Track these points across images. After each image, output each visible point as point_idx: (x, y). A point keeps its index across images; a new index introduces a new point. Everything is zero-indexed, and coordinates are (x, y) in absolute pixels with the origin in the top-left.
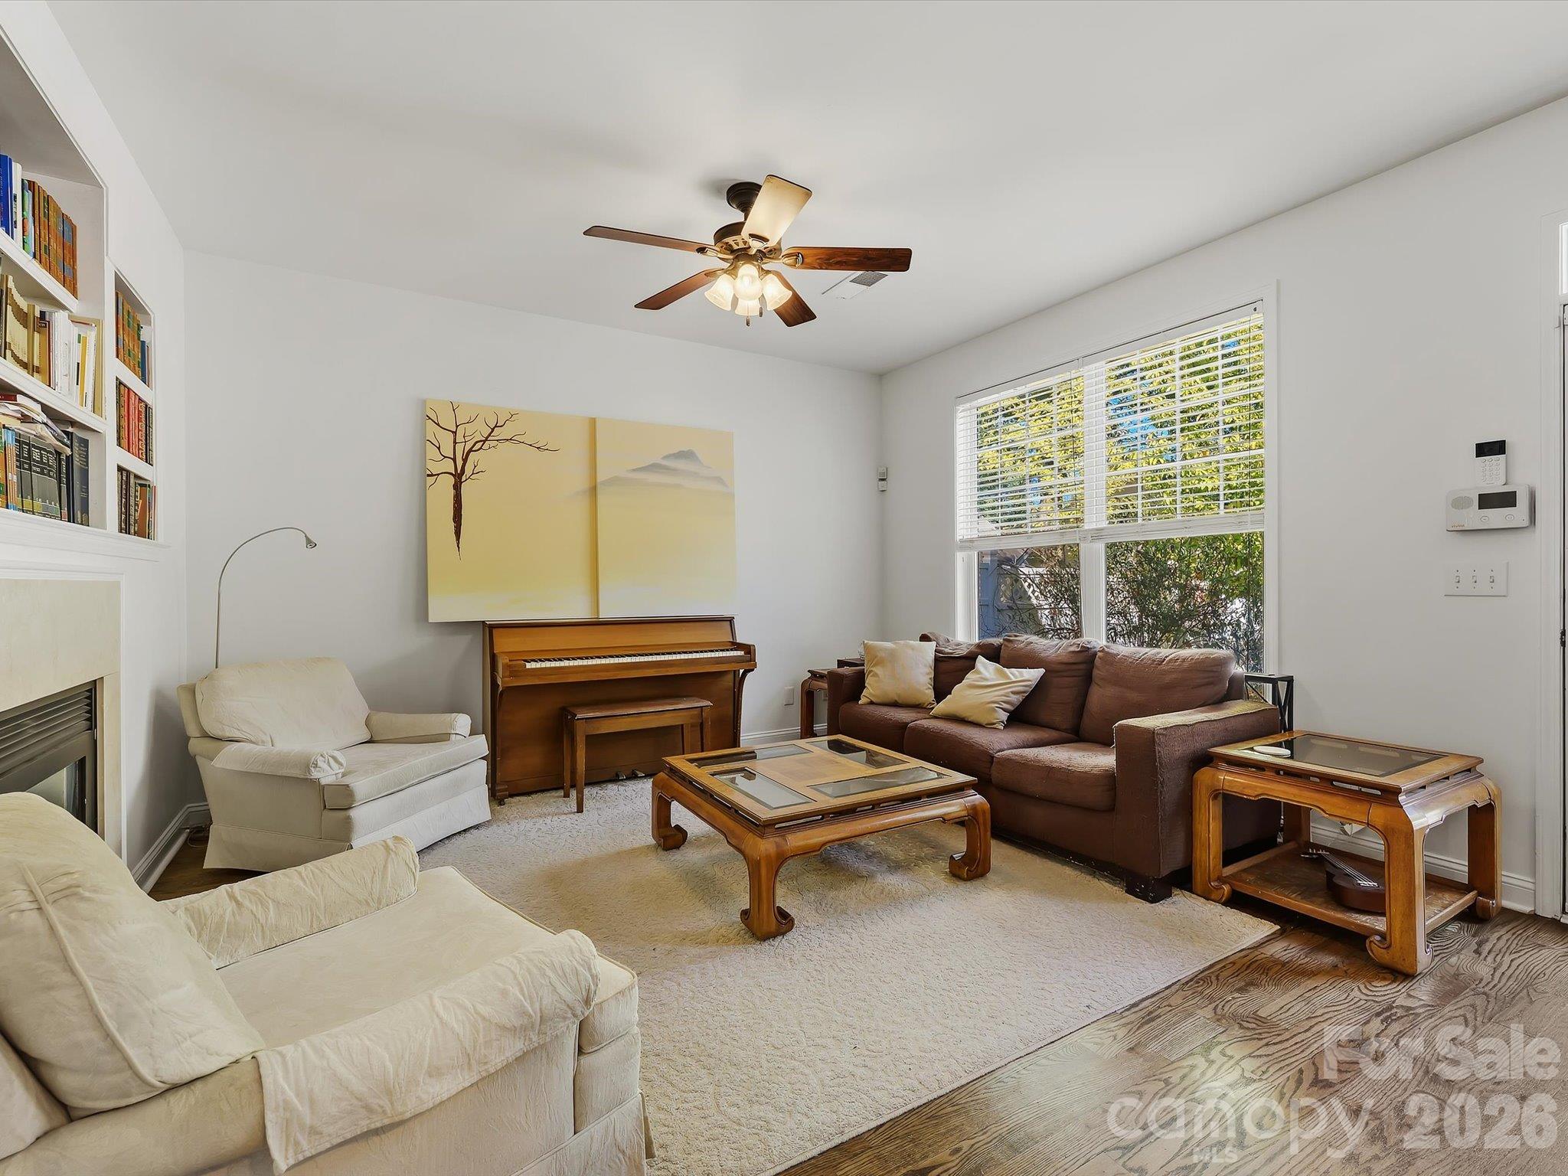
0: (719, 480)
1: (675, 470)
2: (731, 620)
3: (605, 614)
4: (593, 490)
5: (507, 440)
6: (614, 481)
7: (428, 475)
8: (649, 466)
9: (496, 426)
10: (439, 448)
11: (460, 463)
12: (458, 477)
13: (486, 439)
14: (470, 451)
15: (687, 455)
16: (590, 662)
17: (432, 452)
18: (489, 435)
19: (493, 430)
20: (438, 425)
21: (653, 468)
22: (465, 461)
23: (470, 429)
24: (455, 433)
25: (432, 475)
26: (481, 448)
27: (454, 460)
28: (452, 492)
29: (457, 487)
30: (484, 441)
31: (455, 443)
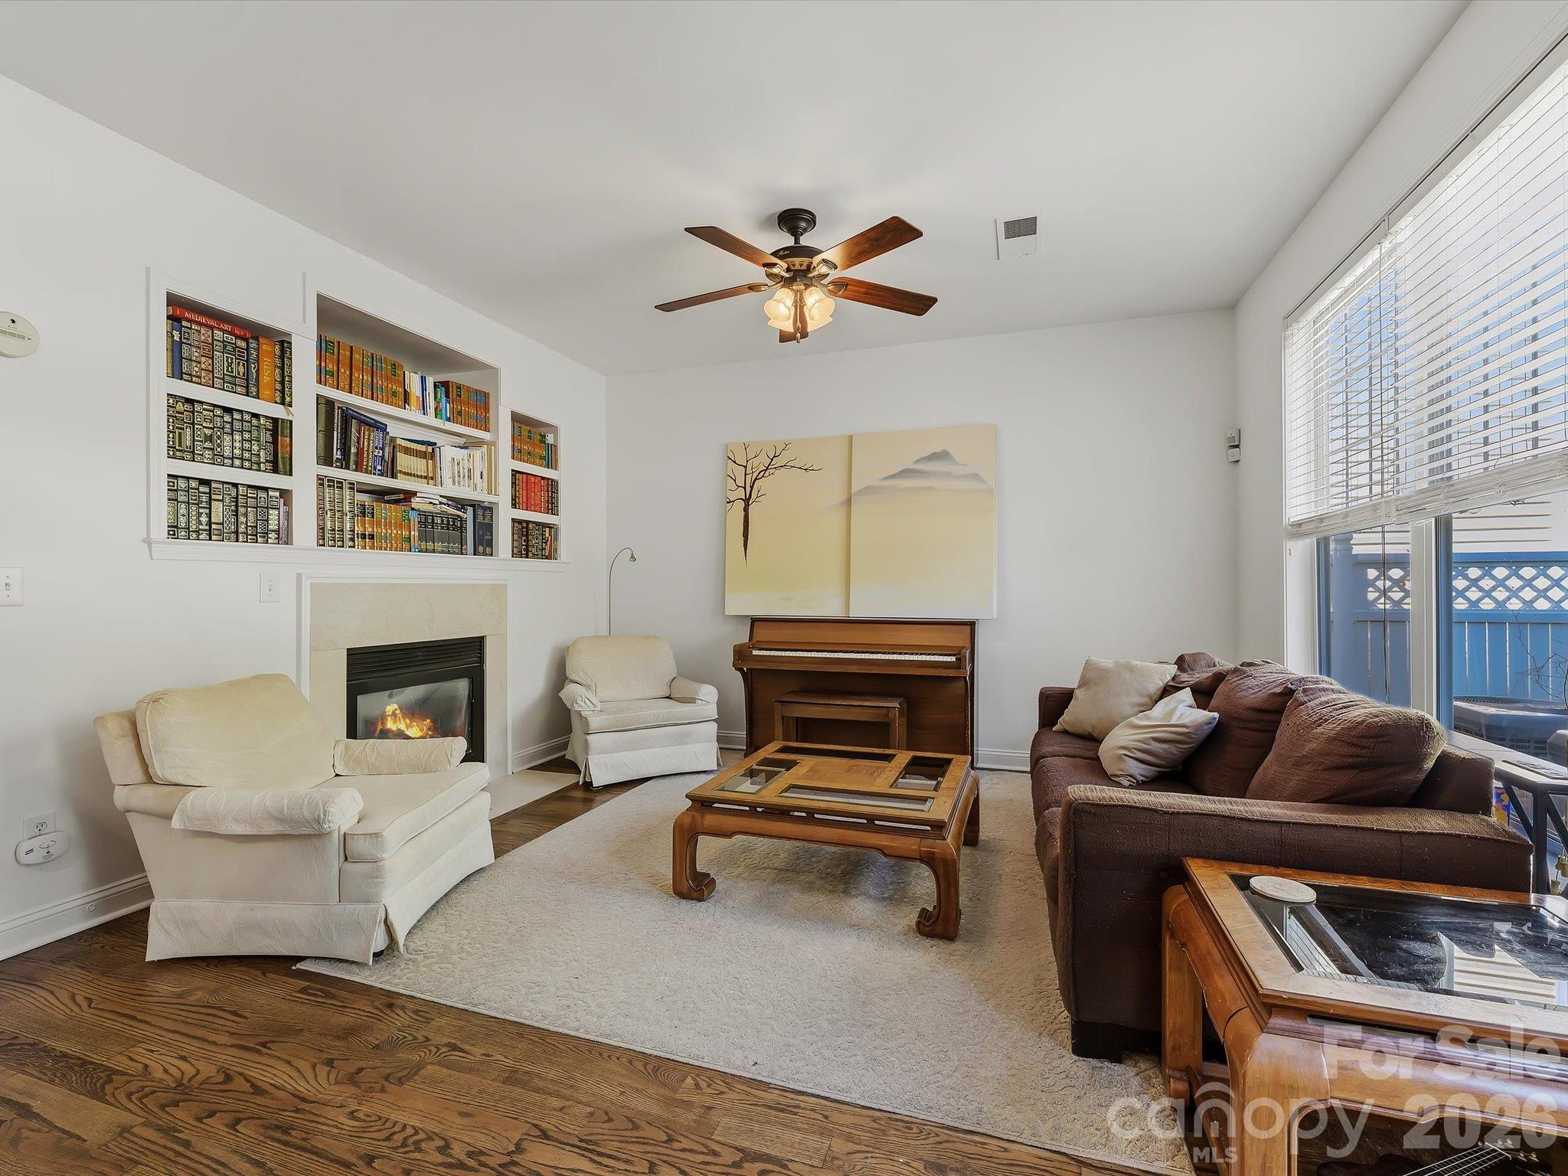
0: (976, 477)
1: (927, 472)
2: (971, 625)
3: (856, 613)
4: (849, 502)
5: (782, 466)
6: (868, 490)
7: (728, 502)
8: (900, 472)
9: (774, 457)
10: (735, 481)
11: (748, 489)
12: (747, 501)
13: (767, 469)
14: (756, 479)
15: (942, 456)
16: (836, 655)
17: (731, 484)
18: (769, 465)
19: (772, 460)
20: (735, 462)
21: (905, 473)
22: (752, 487)
23: (756, 462)
24: (745, 467)
25: (730, 502)
26: (763, 476)
27: (745, 488)
28: (743, 513)
29: (746, 510)
30: (766, 470)
31: (746, 474)
